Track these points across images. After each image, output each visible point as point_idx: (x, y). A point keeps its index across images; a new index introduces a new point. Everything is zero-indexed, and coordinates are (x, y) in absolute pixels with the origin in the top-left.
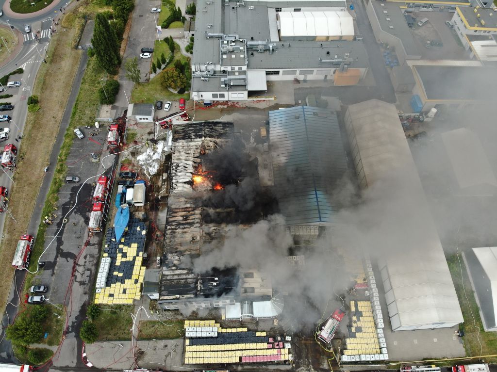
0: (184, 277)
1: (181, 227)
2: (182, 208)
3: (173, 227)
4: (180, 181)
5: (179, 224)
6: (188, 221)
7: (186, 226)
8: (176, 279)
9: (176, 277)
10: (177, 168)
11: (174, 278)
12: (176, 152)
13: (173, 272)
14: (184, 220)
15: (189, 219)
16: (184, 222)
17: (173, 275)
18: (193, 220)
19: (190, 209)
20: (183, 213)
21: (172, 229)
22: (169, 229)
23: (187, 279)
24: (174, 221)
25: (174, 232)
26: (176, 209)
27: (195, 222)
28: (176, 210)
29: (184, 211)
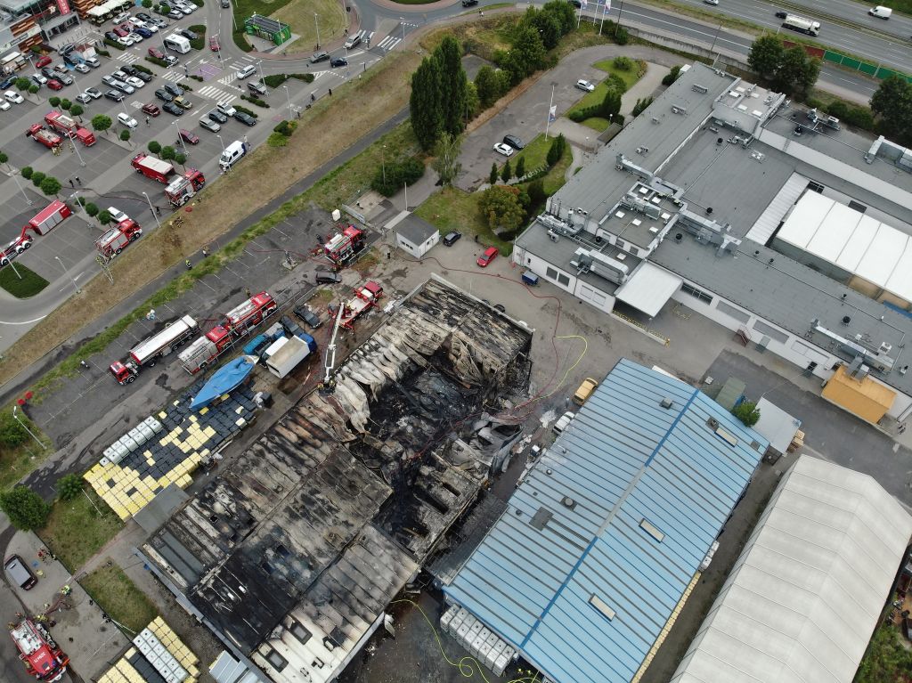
0: (204, 541)
1: (281, 454)
2: (312, 424)
3: (270, 445)
4: (355, 375)
5: (282, 447)
6: (299, 453)
7: (288, 459)
8: (190, 534)
9: (194, 531)
10: (370, 350)
11: (191, 530)
12: (395, 324)
13: (199, 519)
14: (294, 445)
15: (302, 450)
16: (292, 449)
17: (195, 524)
18: (306, 457)
19: (321, 435)
20: (305, 433)
21: (266, 447)
22: (262, 444)
23: (204, 547)
24: (279, 435)
25: (263, 456)
26: (303, 417)
27: (306, 463)
28: (300, 420)
29: (310, 432)
